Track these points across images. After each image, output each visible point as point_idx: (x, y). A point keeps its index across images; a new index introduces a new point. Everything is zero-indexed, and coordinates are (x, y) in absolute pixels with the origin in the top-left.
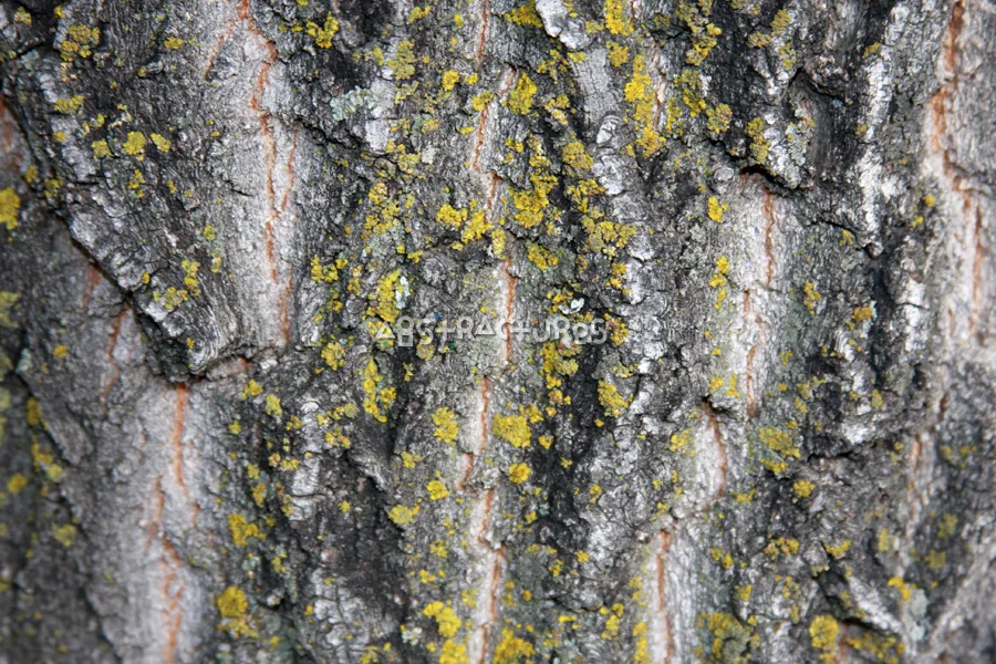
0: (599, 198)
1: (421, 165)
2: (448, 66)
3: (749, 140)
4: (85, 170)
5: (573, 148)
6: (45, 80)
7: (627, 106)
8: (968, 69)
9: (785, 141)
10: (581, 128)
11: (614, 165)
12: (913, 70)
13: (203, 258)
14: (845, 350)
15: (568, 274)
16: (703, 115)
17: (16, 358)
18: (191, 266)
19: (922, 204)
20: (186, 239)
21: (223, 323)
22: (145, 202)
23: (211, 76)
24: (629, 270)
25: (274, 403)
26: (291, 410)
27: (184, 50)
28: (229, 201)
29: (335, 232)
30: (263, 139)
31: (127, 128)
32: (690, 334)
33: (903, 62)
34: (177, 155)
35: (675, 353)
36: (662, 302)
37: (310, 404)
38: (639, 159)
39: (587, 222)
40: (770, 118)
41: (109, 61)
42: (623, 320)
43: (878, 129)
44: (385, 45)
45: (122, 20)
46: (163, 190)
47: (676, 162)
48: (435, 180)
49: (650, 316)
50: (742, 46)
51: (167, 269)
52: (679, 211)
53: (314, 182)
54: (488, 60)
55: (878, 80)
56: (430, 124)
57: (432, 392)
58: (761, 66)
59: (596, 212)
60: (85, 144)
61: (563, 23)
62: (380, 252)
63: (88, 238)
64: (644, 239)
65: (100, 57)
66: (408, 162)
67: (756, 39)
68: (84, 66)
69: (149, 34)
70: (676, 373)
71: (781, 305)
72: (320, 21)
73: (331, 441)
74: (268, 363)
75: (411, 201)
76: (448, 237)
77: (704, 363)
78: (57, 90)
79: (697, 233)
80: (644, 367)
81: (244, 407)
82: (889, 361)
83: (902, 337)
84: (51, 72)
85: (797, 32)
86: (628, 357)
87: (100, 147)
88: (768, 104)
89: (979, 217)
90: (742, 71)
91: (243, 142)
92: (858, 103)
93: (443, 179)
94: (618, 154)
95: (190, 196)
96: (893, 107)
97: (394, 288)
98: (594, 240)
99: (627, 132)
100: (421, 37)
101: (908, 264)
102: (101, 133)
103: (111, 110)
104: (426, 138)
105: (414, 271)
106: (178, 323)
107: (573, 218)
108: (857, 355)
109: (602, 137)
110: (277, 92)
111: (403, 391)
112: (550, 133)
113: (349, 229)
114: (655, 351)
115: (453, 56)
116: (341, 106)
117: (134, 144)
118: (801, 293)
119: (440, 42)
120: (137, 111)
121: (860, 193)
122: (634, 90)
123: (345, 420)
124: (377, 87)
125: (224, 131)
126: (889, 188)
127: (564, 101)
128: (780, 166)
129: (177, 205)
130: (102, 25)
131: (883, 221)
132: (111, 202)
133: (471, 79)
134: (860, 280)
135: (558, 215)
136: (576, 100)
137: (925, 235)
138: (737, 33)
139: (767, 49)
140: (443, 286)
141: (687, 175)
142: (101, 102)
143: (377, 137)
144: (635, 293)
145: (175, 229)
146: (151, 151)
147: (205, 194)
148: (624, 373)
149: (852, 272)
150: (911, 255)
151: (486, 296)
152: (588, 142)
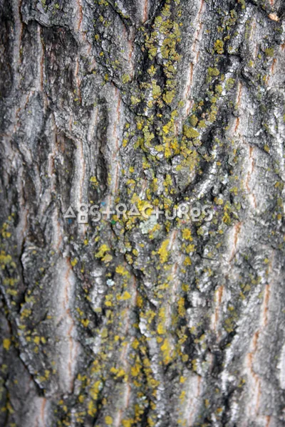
0: (151, 374)
1: (107, 358)
2: (117, 334)
3: (192, 365)
4: (24, 343)
5: (146, 361)
6: (17, 320)
7: (161, 352)
8: (259, 348)
9: (202, 366)
10: (149, 356)
11: (156, 366)
12: (240, 350)
13: (51, 370)
14: (214, 419)
15: (142, 389)
16: (181, 356)
17: (5, 380)
18: (47, 372)
19: (241, 382)
20: (47, 364)
21: (54, 387)
22: (38, 354)
23: (58, 326)
24: (157, 392)
25: (65, 408)
26: (69, 411)
27: (52, 319)
28: (60, 356)
29: (85, 370)
30: (70, 343)
31: (36, 335)
32: (172, 410)
33: (237, 348)
34: (47, 344)
35: (168, 413)
36: (166, 401)
37: (73, 411)
38: (163, 365)
39: (148, 379)
40: (198, 360)
41: (33, 319)
42: (155, 404)
43: (228, 365)
44: (100, 329)
45: (37, 309)
46: (42, 352)
47: (173, 367)
48: (111, 361)
49: (162, 404)
50: (192, 342)
51: (41, 371)
52: (173, 379)
53: (81, 355)
54: (127, 334)
55: (229, 353)
56: (111, 348)
57: (105, 412)
58: (197, 347)
59: (151, 377)
60: (25, 337)
61: (145, 331)
62: (95, 377)
63: (24, 359)
64: (162, 385)
65: (31, 318)
66: (104, 357)
67: (196, 341)
68: (27, 319)
69: (44, 314)
70: (168, 419)
71: (200, 404)
72: (85, 320)
73: (78, 420)
74: (66, 397)
75: (104, 366)
76: (113, 375)
77: (177, 416)
78: (20, 322)
79: (176, 385)
80: (159, 416)
81: (58, 407)
82: (227, 422)
83: (230, 417)
84: (19, 318)
85: (207, 341)
86: (156, 413)
87: (29, 338)
88: (198, 356)
89: (260, 384)
90: (192, 347)
91: (65, 343)
92: (223, 358)
93: (114, 361)
94: (157, 364)
95: (49, 355)
96: (233, 360)
97: (99, 385)
98: (149, 383)
99: (160, 359)
100: (110, 327)
101: (234, 398)
102: (30, 335)
103: (32, 331)
104: (109, 351)
105: (104, 382)
106: (43, 385)
107: (145, 377)
108: (218, 420)
109: (153, 359)
110: (74, 332)
111: (98, 411)
112: (141, 356)
113: (88, 370)
114: (163, 413)
115: (118, 332)
116: (88, 341)
117: (37, 340)
118: (204, 402)
119: (115, 329)
120: (39, 331)
121: (221, 381)
122: (164, 347)
123: (82, 416)
124: (97, 338)
125: (60, 340)
126: (231, 379)
127: (145, 348)
128: (200, 372)
129: (46, 356)
130: (32, 310)
131: (228, 387)
132: (30, 352)
133: (123, 338)
134: (220, 401)
135: (142, 375)
136: (148, 349)
137: (240, 390)
138: (191, 339)
139: (199, 344)
140: (110, 388)
141: (176, 370)
142: (30, 327)
143: (96, 350)
144: (159, 398)
145: (45, 362)
146: (41, 342)
147: (53, 354)
148: (154, 417)
149: (218, 399)
150: (236, 396)
151: (122, 390)
152: (150, 360)
